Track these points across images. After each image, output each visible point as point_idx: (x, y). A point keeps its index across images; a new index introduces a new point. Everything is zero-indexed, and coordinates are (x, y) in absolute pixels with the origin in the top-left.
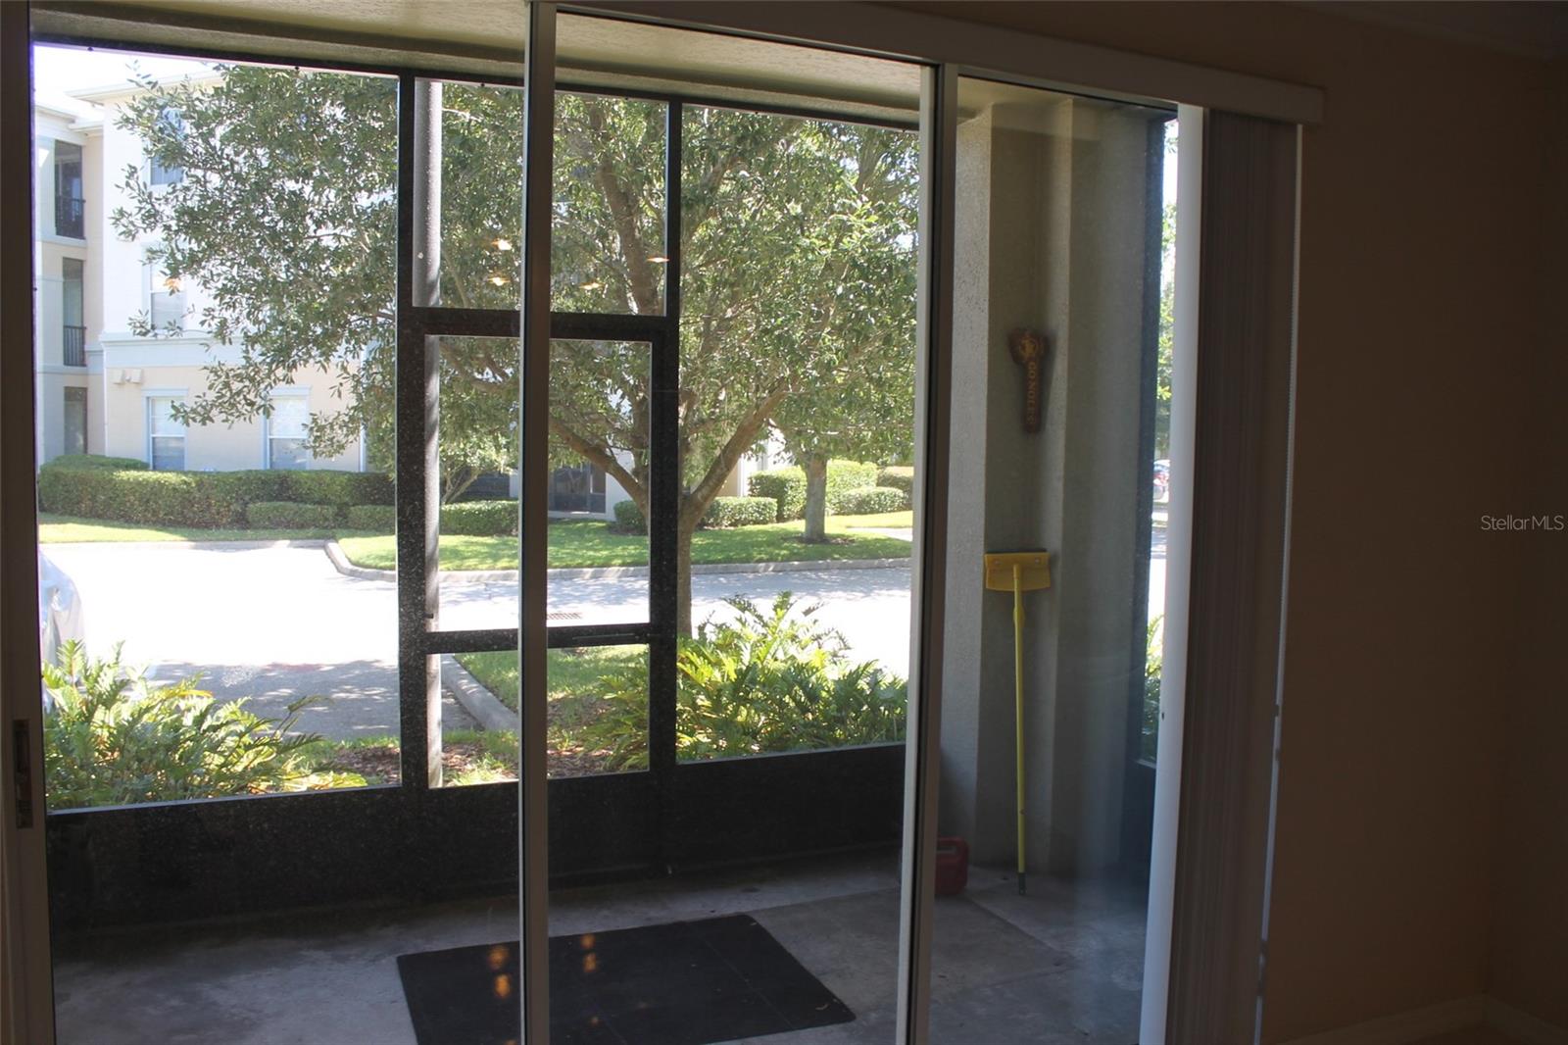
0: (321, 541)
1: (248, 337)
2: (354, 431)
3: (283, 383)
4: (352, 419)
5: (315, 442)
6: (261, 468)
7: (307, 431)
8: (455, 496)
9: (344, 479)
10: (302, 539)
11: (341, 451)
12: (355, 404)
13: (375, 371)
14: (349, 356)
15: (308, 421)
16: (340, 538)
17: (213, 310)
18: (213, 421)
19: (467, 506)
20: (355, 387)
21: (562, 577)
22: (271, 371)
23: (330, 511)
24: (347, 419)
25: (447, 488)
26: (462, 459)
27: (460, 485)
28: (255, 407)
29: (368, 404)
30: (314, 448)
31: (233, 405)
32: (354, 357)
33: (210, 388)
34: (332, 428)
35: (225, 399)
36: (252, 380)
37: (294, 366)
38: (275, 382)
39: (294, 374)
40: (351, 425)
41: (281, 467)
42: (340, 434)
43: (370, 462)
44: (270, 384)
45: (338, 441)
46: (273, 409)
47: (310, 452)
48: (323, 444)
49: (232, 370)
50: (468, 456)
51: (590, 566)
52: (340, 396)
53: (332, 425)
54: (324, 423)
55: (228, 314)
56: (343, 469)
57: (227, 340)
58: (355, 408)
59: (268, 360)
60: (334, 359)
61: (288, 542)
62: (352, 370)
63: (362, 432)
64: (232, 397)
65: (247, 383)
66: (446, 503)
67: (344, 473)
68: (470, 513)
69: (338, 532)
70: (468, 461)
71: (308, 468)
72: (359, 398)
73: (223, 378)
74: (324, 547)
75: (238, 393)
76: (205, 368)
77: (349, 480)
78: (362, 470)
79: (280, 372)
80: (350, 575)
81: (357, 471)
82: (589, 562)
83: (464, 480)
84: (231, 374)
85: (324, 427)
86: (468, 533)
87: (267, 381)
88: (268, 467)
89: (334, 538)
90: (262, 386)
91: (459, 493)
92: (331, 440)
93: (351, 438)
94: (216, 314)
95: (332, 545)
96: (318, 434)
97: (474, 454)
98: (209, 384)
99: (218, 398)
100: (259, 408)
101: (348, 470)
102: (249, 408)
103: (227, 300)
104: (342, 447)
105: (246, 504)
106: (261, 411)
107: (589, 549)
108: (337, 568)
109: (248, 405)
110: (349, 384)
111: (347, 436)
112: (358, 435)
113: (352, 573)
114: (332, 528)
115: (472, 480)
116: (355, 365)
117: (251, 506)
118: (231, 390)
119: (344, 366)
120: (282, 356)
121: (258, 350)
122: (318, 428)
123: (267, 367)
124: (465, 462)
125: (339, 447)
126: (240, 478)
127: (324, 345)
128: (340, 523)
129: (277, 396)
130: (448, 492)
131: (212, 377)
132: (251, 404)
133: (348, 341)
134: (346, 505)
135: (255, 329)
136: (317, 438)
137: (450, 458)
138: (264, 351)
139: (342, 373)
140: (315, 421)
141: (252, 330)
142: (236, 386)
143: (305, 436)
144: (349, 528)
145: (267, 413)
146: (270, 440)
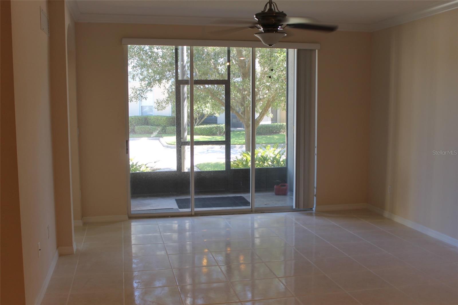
0: (158, 138)
1: (140, 79)
3: (150, 91)
4: (167, 100)
5: (158, 106)
6: (139, 115)
8: (200, 123)
9: (165, 118)
11: (165, 109)
12: (168, 96)
13: (173, 88)
14: (166, 83)
15: (156, 101)
16: (164, 137)
17: (131, 72)
18: (133, 101)
19: (203, 126)
20: (168, 92)
22: (147, 88)
23: (161, 128)
24: (166, 100)
25: (197, 121)
26: (202, 111)
27: (201, 120)
28: (143, 97)
29: (171, 96)
30: (158, 108)
31: (138, 97)
32: (167, 83)
33: (132, 93)
34: (162, 103)
35: (136, 96)
36: (142, 91)
37: (152, 86)
38: (148, 91)
39: (152, 89)
40: (167, 101)
41: (145, 115)
42: (164, 104)
43: (173, 113)
44: (146, 92)
45: (164, 106)
46: (147, 98)
47: (157, 109)
48: (160, 107)
49: (137, 88)
50: (203, 110)
51: (239, 144)
52: (164, 94)
53: (162, 102)
54: (160, 101)
56: (165, 115)
57: (135, 80)
58: (168, 97)
59: (146, 86)
60: (162, 85)
61: (147, 138)
62: (167, 88)
63: (170, 103)
64: (137, 95)
65: (141, 91)
66: (197, 125)
67: (165, 116)
68: (204, 129)
69: (163, 135)
70: (203, 112)
72: (169, 95)
73: (135, 91)
74: (159, 140)
75: (139, 94)
76: (131, 88)
77: (166, 118)
78: (170, 116)
79: (149, 88)
81: (169, 116)
82: (238, 143)
83: (202, 118)
84: (137, 89)
85: (160, 102)
86: (203, 135)
87: (146, 91)
88: (141, 115)
89: (162, 137)
90: (145, 92)
91: (201, 122)
92: (162, 106)
93: (167, 105)
94: (132, 73)
95: (161, 139)
96: (159, 104)
97: (205, 110)
98: (132, 92)
99: (134, 95)
100: (144, 98)
101: (166, 115)
102: (141, 98)
103: (134, 69)
104: (165, 108)
106: (144, 99)
107: (240, 139)
108: (163, 145)
109: (141, 97)
110: (166, 91)
111: (166, 105)
112: (169, 104)
113: (167, 147)
114: (161, 134)
115: (205, 118)
116: (168, 86)
117: (136, 127)
118: (137, 93)
119: (164, 86)
120: (149, 84)
121: (143, 83)
122: (159, 103)
123: (146, 87)
124: (202, 112)
125: (164, 108)
126: (132, 119)
127: (160, 81)
128: (164, 132)
129: (149, 95)
130: (197, 122)
131: (132, 90)
132: (142, 97)
133: (166, 79)
134: (165, 126)
135: (142, 77)
136: (158, 105)
137: (198, 111)
138: (145, 83)
139: (164, 88)
140: (157, 101)
141: (141, 77)
142: (138, 92)
143: (155, 105)
144: (166, 134)
145: (146, 99)
146: (141, 106)
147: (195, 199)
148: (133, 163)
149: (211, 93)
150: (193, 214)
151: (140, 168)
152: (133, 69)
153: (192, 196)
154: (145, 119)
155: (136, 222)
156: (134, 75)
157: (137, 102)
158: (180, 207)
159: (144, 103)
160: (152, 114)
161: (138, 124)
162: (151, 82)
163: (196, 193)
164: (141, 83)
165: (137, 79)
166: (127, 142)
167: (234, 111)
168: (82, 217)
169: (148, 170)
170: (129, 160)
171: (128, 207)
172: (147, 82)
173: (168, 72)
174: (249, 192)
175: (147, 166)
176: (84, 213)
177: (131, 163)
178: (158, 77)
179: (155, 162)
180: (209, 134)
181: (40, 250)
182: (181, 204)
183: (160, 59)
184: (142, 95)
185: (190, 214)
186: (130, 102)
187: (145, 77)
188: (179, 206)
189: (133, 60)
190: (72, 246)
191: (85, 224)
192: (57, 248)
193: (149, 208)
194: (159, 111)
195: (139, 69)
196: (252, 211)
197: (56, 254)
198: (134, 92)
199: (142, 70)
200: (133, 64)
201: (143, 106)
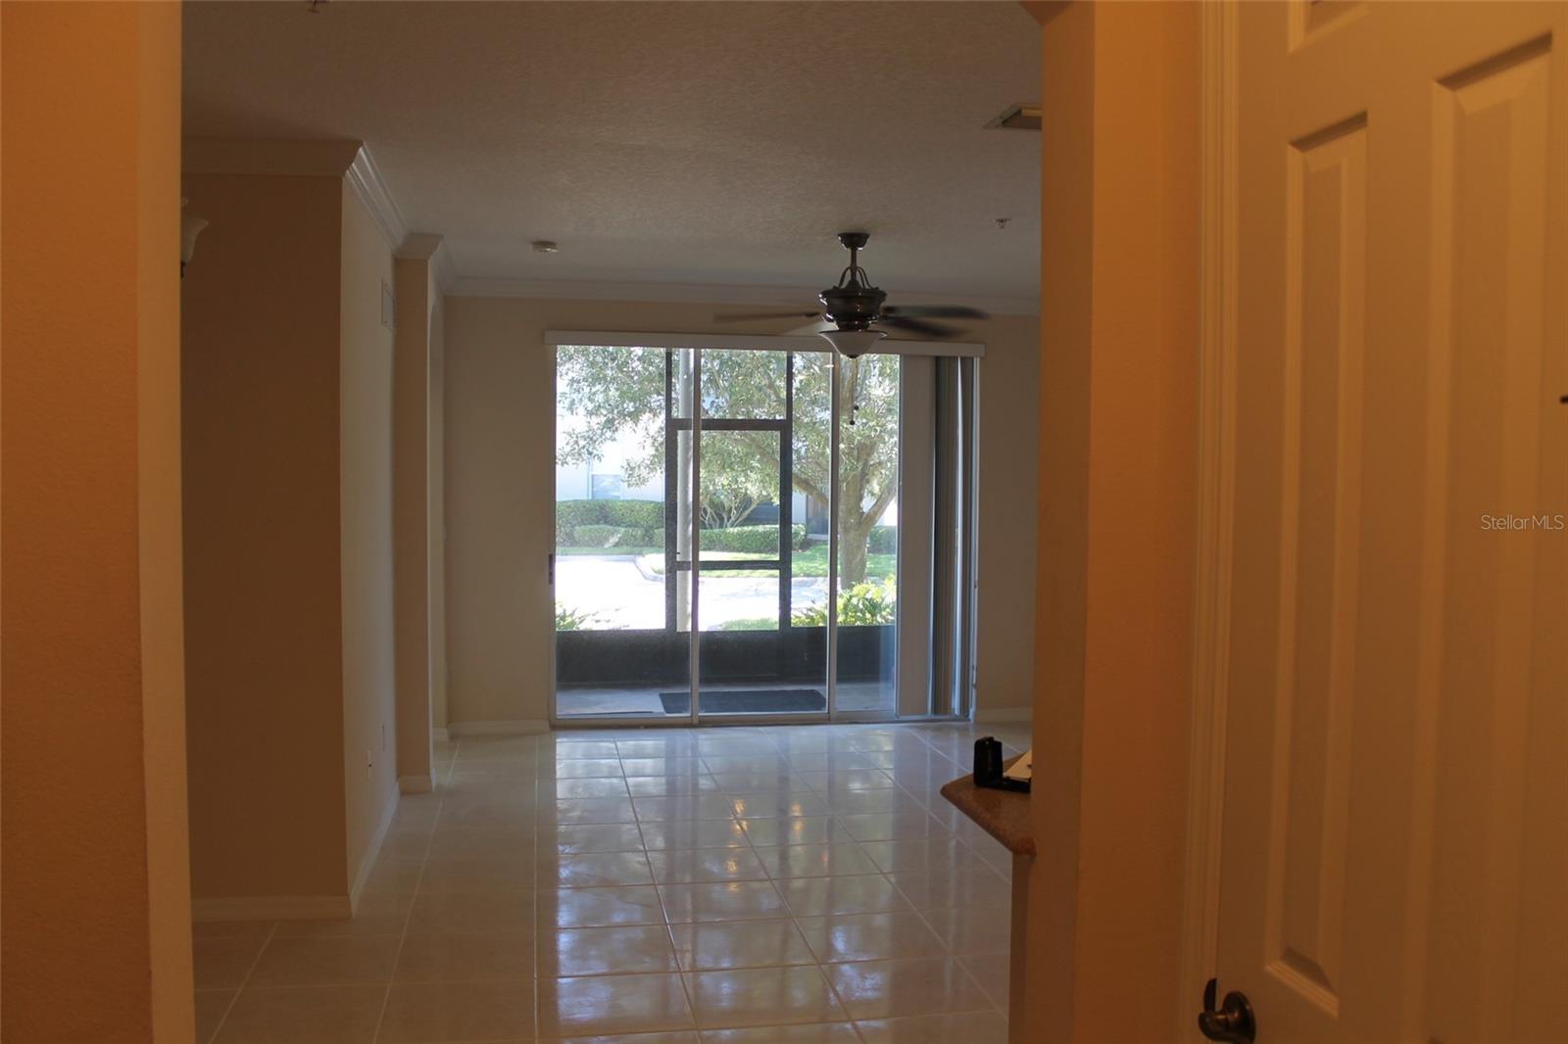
0: (632, 556)
1: (588, 411)
2: (653, 470)
3: (610, 441)
5: (628, 477)
6: (585, 498)
7: (623, 470)
8: (739, 521)
9: (650, 507)
10: (617, 554)
11: (647, 485)
12: (652, 453)
14: (649, 422)
15: (624, 464)
16: (646, 554)
18: (569, 463)
19: (746, 528)
20: (653, 443)
21: (802, 584)
22: (602, 434)
23: (639, 532)
24: (649, 462)
25: (732, 515)
26: (743, 491)
27: (743, 512)
28: (593, 455)
30: (628, 481)
31: (580, 455)
32: (652, 423)
33: (567, 444)
34: (639, 470)
35: (576, 451)
36: (591, 439)
37: (617, 429)
38: (604, 439)
39: (617, 435)
40: (652, 466)
41: (600, 497)
42: (644, 472)
45: (643, 477)
46: (604, 456)
47: (626, 484)
48: (634, 479)
49: (580, 433)
50: (748, 488)
52: (644, 448)
53: (639, 466)
54: (634, 465)
55: (574, 396)
56: (647, 499)
57: (573, 412)
58: (654, 456)
59: (601, 427)
60: (641, 424)
62: (652, 433)
64: (579, 450)
65: (588, 441)
66: (732, 526)
67: (652, 502)
69: (645, 549)
70: (748, 492)
71: (622, 498)
72: (657, 450)
73: (575, 439)
74: (634, 561)
75: (584, 447)
77: (654, 508)
78: (663, 501)
79: (608, 434)
80: (654, 580)
81: (660, 501)
83: (745, 509)
84: (579, 435)
85: (634, 468)
87: (600, 440)
88: (590, 498)
89: (641, 554)
90: (597, 443)
91: (742, 519)
92: (639, 476)
93: (651, 475)
95: (640, 559)
96: (631, 472)
99: (571, 450)
100: (595, 457)
101: (650, 499)
102: (587, 455)
104: (647, 482)
105: (573, 526)
108: (642, 575)
110: (650, 441)
111: (649, 473)
113: (648, 579)
114: (640, 546)
115: (752, 508)
116: (652, 429)
117: (577, 527)
118: (578, 446)
119: (646, 429)
120: (610, 424)
121: (595, 420)
122: (631, 469)
123: (602, 429)
124: (746, 494)
125: (644, 480)
126: (569, 507)
127: (635, 416)
128: (647, 542)
129: (606, 448)
130: (733, 519)
131: (568, 437)
132: (590, 453)
133: (650, 412)
134: (651, 527)
135: (593, 405)
136: (630, 475)
137: (734, 490)
138: (598, 420)
139: (645, 433)
140: (629, 464)
141: (590, 406)
142: (582, 443)
143: (623, 474)
144: (653, 546)
145: (600, 459)
146: (593, 476)
147: (700, 694)
148: (565, 611)
149: (759, 447)
150: (696, 721)
151: (581, 622)
152: (572, 385)
153: (695, 688)
154: (600, 507)
155: (566, 737)
156: (574, 400)
157: (578, 465)
158: (668, 709)
159: (598, 468)
160: (619, 497)
161: (583, 523)
162: (614, 419)
163: (705, 680)
164: (589, 419)
165: (581, 411)
166: (551, 559)
167: (815, 492)
168: (449, 722)
169: (603, 627)
170: (554, 604)
171: (551, 706)
172: (605, 419)
173: (655, 396)
174: (822, 681)
175: (596, 618)
176: (452, 717)
177: (559, 611)
178: (630, 407)
179: (617, 610)
180: (762, 548)
181: (370, 766)
182: (670, 703)
183: (638, 363)
184: (590, 450)
185: (688, 721)
186: (562, 465)
187: (599, 406)
188: (665, 708)
189: (571, 366)
190: (429, 774)
191: (453, 737)
192: (398, 776)
193: (598, 710)
194: (632, 488)
195: (585, 388)
196: (829, 720)
197: (396, 789)
198: (572, 442)
199: (594, 390)
200: (571, 375)
201: (597, 475)
